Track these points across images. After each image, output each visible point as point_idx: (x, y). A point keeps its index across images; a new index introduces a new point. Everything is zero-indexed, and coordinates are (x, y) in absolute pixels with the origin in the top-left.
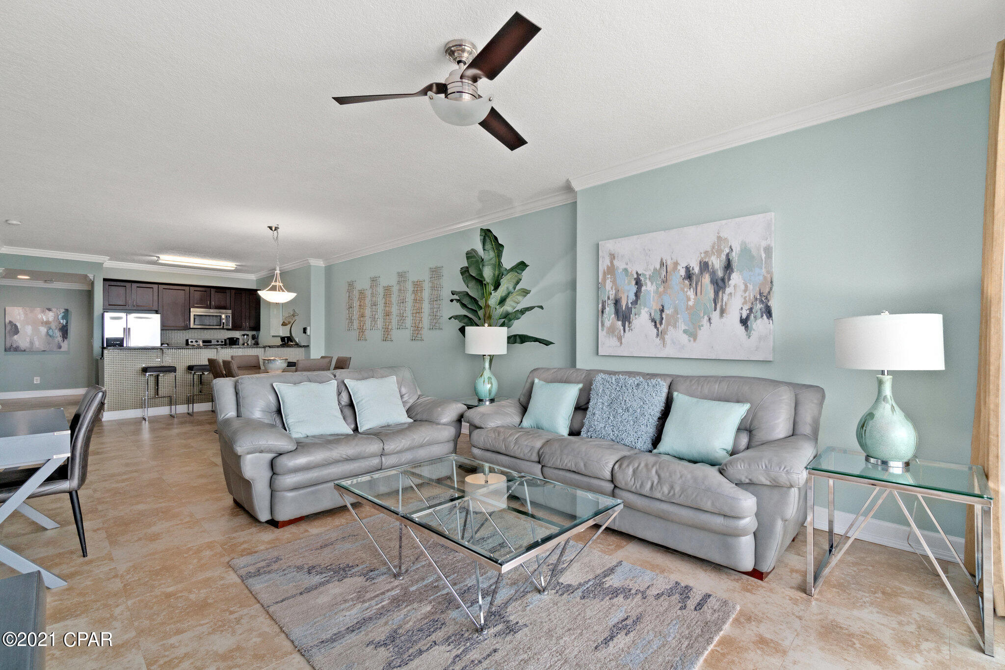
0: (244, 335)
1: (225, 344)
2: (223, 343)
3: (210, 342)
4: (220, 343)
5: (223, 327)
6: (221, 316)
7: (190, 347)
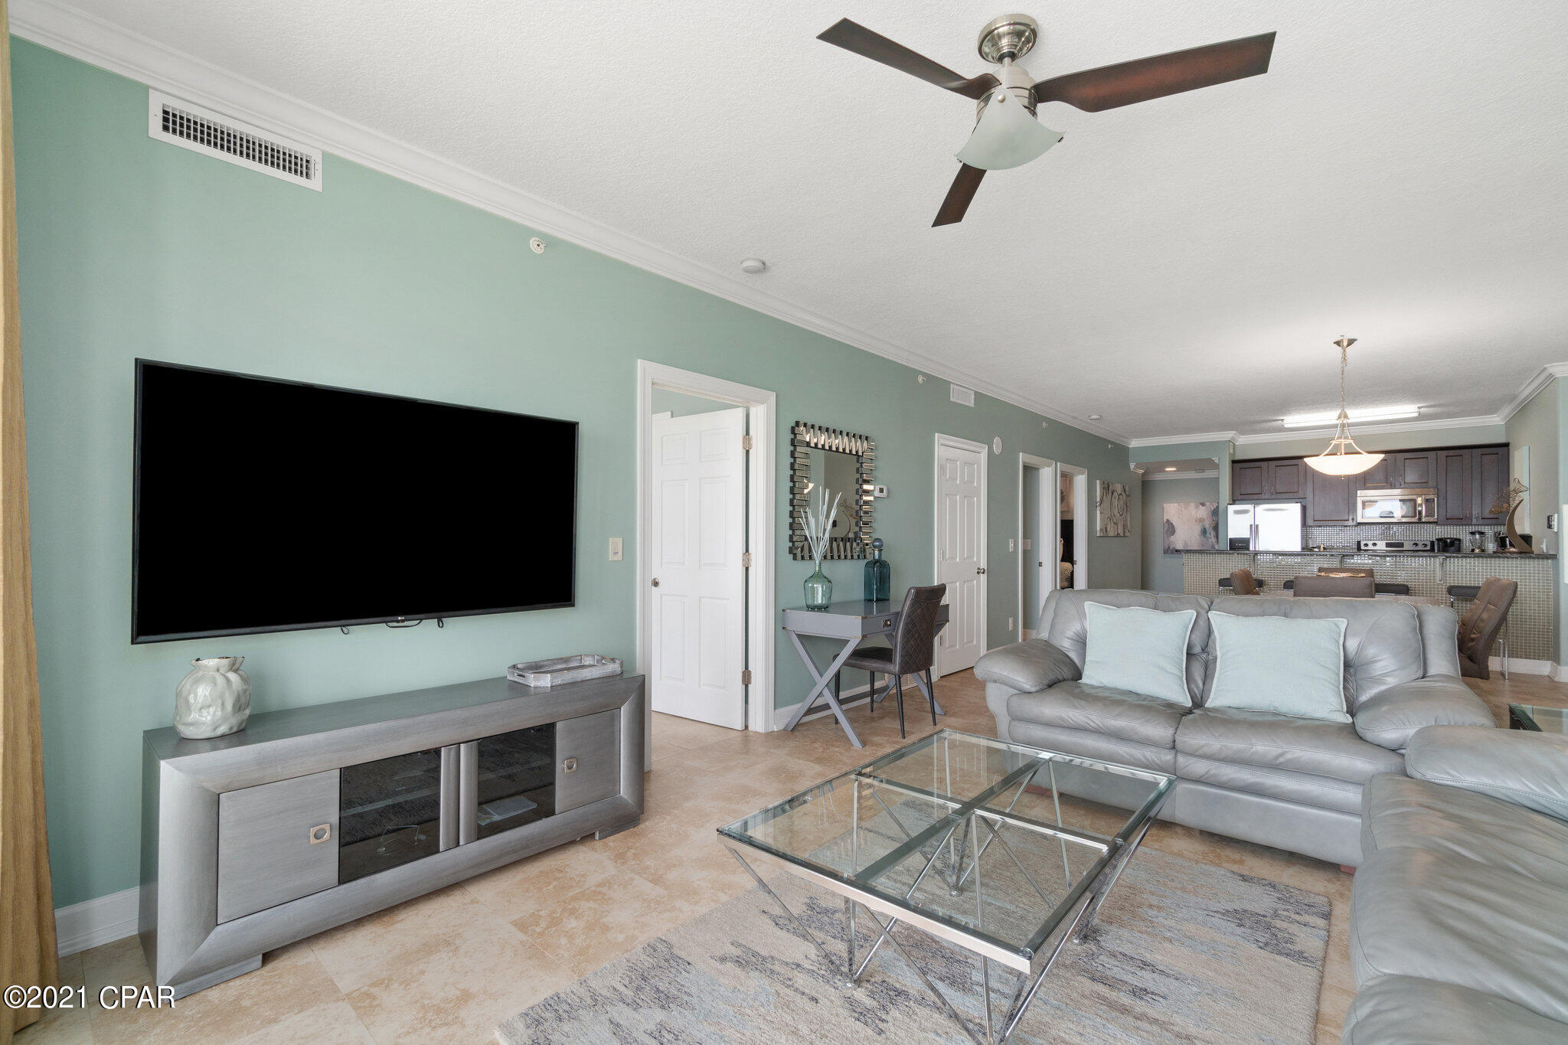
0: (1473, 533)
1: (1432, 550)
2: (1428, 548)
3: (1401, 545)
4: (1420, 547)
5: (1420, 519)
6: (1414, 501)
7: (1362, 553)
